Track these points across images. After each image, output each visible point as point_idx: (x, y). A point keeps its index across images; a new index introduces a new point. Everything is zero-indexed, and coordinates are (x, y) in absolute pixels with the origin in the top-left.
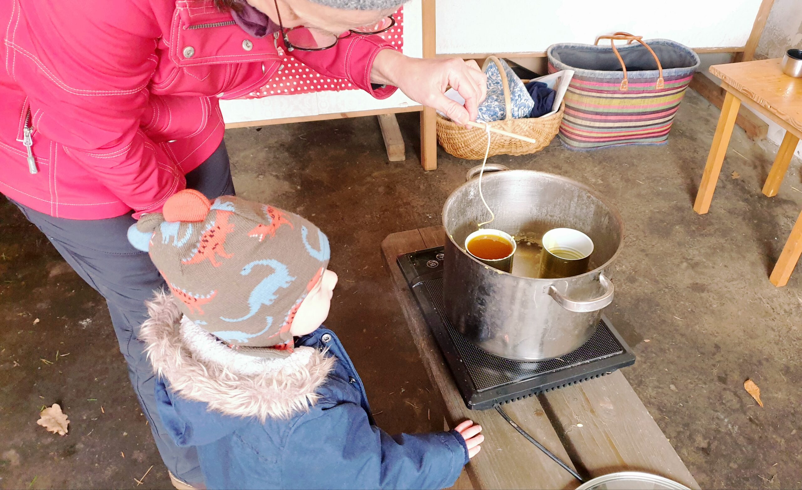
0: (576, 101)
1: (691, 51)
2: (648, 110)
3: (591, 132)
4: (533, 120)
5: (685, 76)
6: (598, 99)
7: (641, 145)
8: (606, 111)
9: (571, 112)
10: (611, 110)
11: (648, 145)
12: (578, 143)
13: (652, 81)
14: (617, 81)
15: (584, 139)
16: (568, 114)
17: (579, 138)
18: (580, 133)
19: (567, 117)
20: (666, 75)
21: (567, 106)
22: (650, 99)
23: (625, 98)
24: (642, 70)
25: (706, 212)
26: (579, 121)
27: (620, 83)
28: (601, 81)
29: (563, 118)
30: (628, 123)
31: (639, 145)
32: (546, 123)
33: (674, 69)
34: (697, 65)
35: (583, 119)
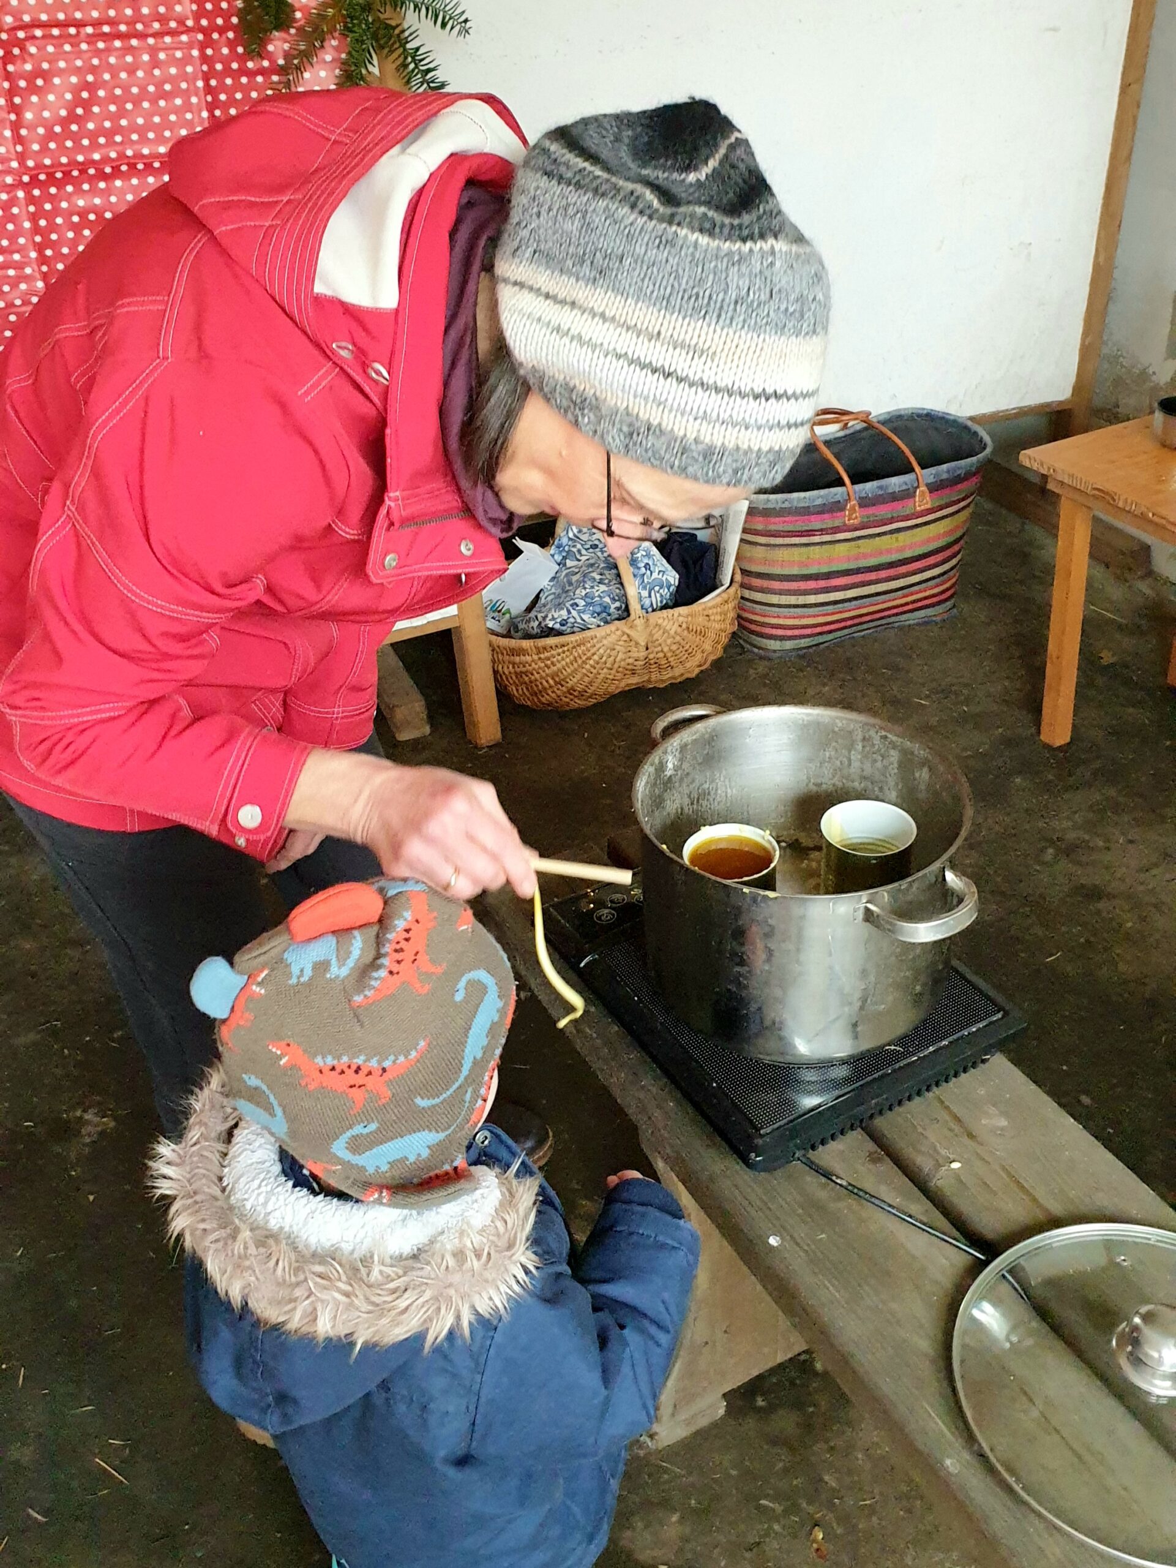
0: (762, 559)
1: (969, 423)
2: (908, 554)
3: (803, 617)
4: (683, 610)
5: (968, 476)
6: (804, 550)
7: (904, 626)
8: (825, 569)
9: (757, 582)
10: (835, 568)
11: (918, 624)
12: (778, 643)
13: (908, 494)
14: (837, 507)
15: (789, 633)
16: (750, 588)
17: (780, 632)
18: (781, 622)
19: (747, 594)
20: (931, 480)
21: (744, 572)
22: (909, 533)
23: (859, 538)
24: (883, 477)
25: (1068, 740)
26: (775, 599)
27: (843, 509)
28: (805, 512)
29: (742, 598)
30: (873, 587)
31: (901, 628)
32: (710, 612)
33: (945, 467)
34: (988, 450)
35: (781, 593)
